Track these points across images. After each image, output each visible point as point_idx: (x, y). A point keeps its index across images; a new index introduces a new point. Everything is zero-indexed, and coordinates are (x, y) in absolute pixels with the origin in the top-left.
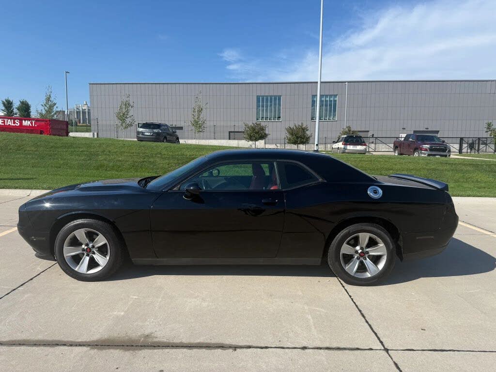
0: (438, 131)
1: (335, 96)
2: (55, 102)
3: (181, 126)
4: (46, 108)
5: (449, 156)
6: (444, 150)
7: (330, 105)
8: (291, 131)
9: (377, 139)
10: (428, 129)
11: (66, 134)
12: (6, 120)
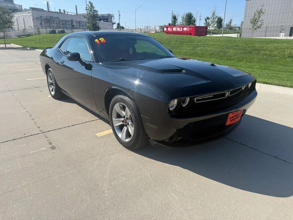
11: (205, 34)
12: (177, 28)
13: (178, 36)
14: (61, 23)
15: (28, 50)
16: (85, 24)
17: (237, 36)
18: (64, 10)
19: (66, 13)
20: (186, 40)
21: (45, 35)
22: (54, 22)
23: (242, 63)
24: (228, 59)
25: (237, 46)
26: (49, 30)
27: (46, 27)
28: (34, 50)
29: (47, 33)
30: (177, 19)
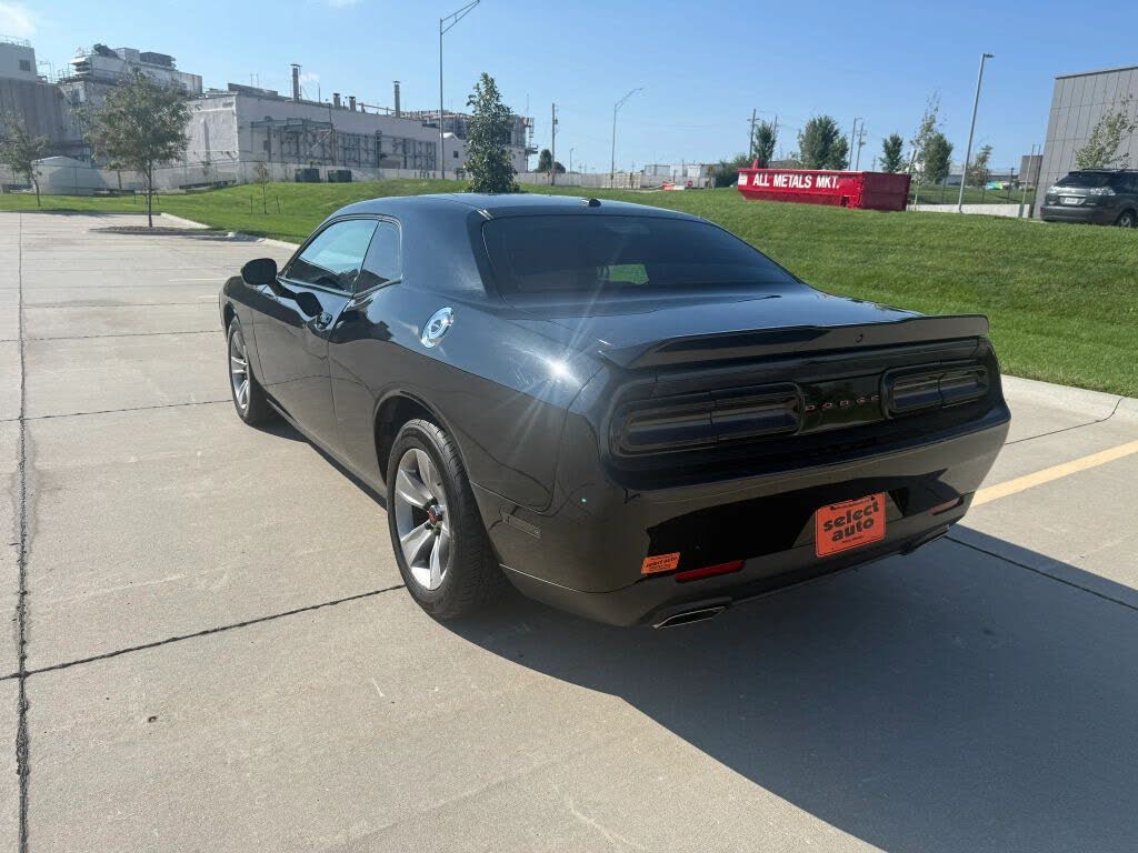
11: (901, 204)
12: (791, 177)
13: (801, 207)
14: (340, 142)
15: (231, 240)
16: (424, 151)
18: (352, 98)
19: (359, 108)
20: (831, 224)
21: (282, 185)
22: (315, 141)
23: (1075, 323)
24: (1014, 307)
25: (1048, 255)
26: (293, 167)
27: (282, 155)
28: (254, 240)
29: (286, 179)
30: (774, 142)
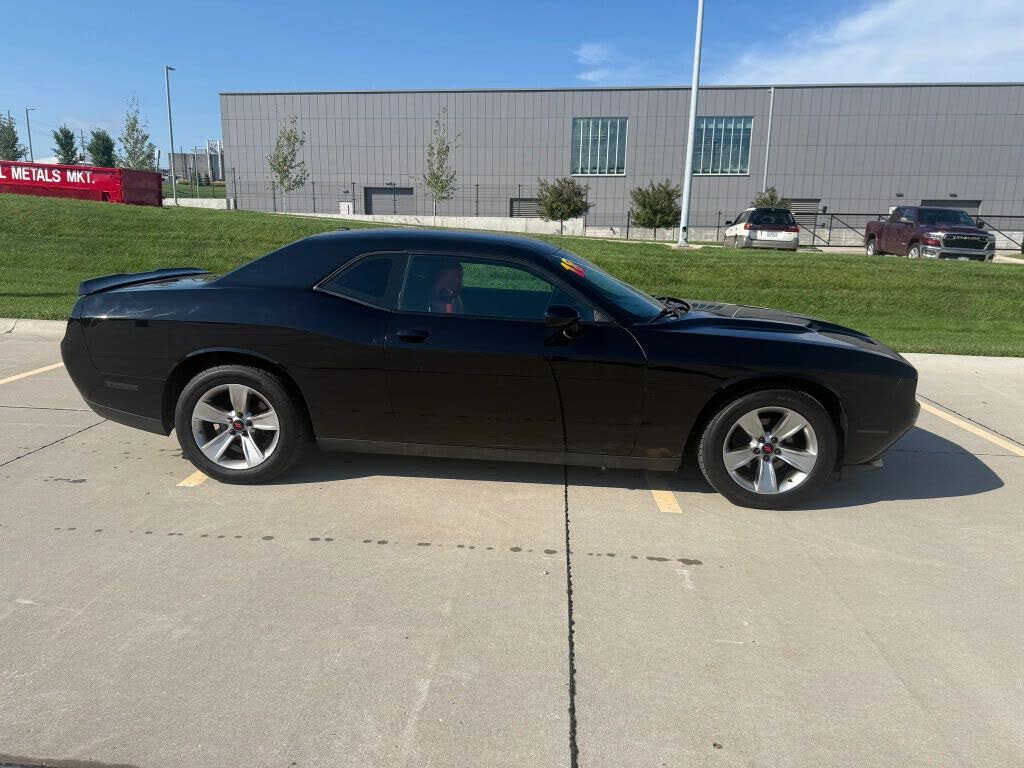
0: (979, 202)
1: (748, 119)
2: (145, 132)
3: (411, 186)
4: (128, 146)
5: (991, 257)
6: (979, 245)
7: (736, 141)
8: (642, 198)
9: (835, 219)
10: (955, 196)
11: (156, 199)
12: (34, 170)
17: (225, 207)
